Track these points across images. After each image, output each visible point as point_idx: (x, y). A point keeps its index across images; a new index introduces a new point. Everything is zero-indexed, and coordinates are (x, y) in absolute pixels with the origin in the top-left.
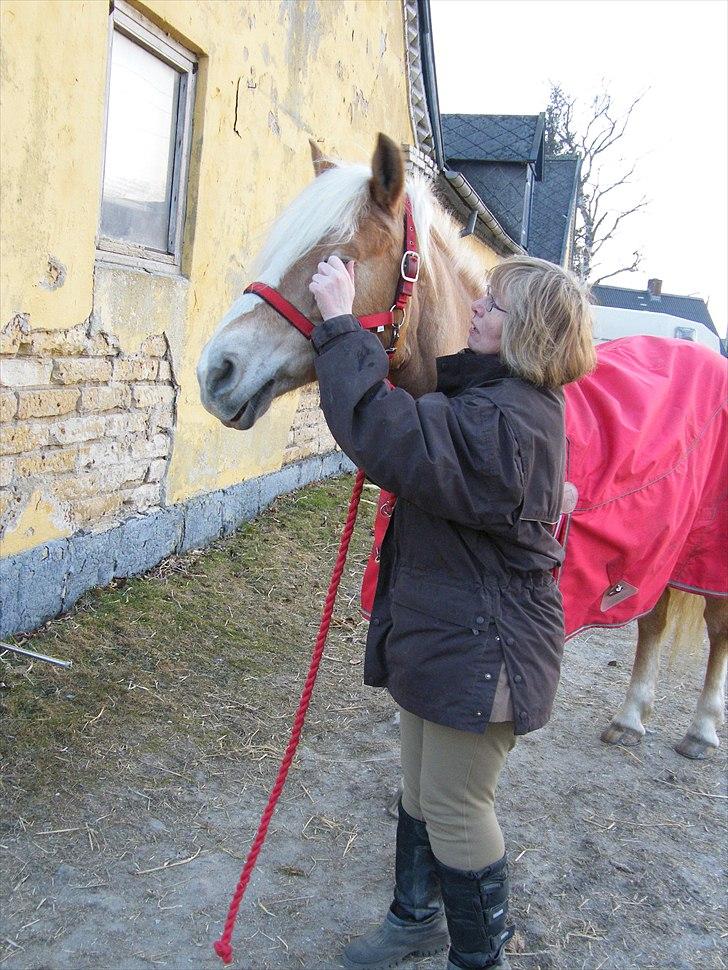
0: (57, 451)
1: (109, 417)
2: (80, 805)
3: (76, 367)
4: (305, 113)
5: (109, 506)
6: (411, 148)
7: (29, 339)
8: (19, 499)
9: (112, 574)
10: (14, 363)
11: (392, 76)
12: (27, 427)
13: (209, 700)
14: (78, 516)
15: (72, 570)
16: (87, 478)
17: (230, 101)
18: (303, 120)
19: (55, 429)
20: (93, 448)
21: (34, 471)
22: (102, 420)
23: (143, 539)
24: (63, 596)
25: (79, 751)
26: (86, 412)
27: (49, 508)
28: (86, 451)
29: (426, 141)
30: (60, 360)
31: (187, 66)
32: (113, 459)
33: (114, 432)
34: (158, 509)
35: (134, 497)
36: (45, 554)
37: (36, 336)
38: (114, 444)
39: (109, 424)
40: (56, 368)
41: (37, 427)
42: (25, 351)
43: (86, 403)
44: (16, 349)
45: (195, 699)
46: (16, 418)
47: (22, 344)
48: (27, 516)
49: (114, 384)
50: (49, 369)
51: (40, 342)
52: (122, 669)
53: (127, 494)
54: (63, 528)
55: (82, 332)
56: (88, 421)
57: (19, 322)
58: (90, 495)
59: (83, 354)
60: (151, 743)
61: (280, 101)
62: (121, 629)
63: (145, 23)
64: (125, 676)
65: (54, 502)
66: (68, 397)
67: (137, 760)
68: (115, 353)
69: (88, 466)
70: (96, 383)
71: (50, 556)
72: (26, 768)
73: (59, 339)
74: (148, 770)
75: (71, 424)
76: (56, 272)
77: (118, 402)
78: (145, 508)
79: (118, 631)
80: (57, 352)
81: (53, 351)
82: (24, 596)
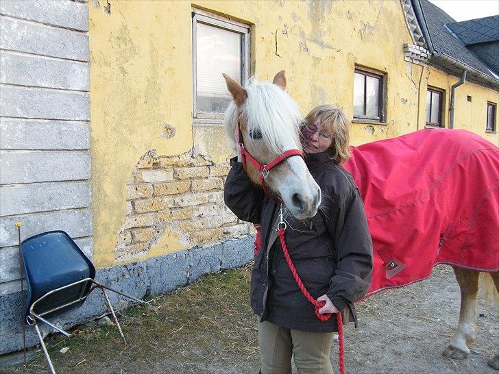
0: (180, 210)
1: (210, 194)
2: (151, 367)
3: (187, 172)
4: (326, 39)
5: (215, 235)
6: (409, 45)
7: (158, 161)
8: (158, 232)
9: (219, 267)
10: (151, 172)
11: (391, 11)
12: (160, 200)
13: (239, 325)
14: (195, 240)
15: (192, 264)
16: (199, 222)
17: (271, 42)
18: (325, 43)
19: (178, 200)
20: (202, 208)
21: (165, 219)
22: (206, 195)
23: (237, 250)
24: (188, 276)
25: (163, 344)
26: (196, 192)
27: (176, 236)
28: (198, 210)
29: (420, 40)
30: (178, 169)
31: (244, 31)
32: (215, 213)
33: (214, 200)
34: (246, 236)
35: (230, 230)
36: (175, 256)
37: (162, 159)
38: (215, 206)
39: (211, 197)
40: (175, 173)
41: (166, 199)
42: (156, 166)
43: (194, 187)
44: (151, 165)
45: (231, 324)
46: (154, 196)
47: (154, 164)
48: (163, 239)
49: (211, 178)
50: (172, 173)
51: (164, 162)
52: (201, 310)
53: (226, 229)
54: (185, 244)
55: (189, 156)
56: (198, 195)
57: (150, 154)
58: (202, 230)
59: (191, 165)
60: (200, 343)
61: (307, 36)
62: (210, 292)
63: (216, 17)
64: (201, 313)
65: (179, 233)
66: (184, 185)
67: (189, 350)
68: (211, 164)
69: (200, 216)
70: (201, 178)
71: (178, 259)
72: (136, 350)
73: (176, 159)
74: (191, 355)
75: (187, 197)
76: (170, 131)
77: (215, 186)
78: (238, 236)
79: (209, 292)
80: (176, 165)
81: (173, 165)
82: (164, 276)
